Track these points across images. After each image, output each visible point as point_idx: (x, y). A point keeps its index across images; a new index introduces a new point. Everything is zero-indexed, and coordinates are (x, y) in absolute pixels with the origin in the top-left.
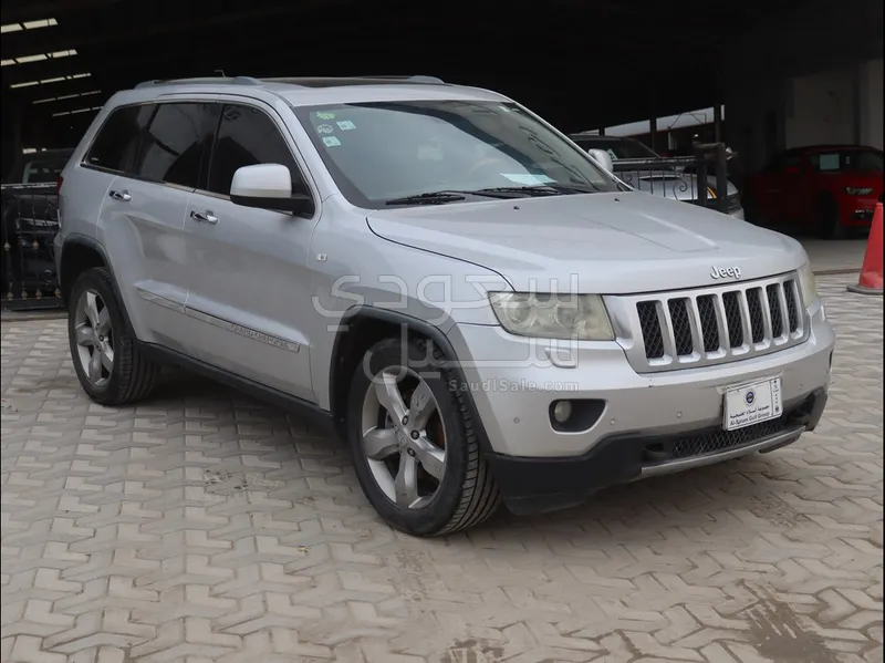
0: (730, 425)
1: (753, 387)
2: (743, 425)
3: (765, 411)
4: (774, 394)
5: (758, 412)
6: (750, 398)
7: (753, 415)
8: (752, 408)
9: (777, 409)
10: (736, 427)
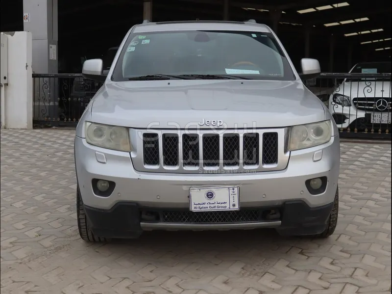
0: (193, 208)
1: (213, 190)
2: (203, 210)
3: (223, 205)
4: (231, 196)
5: (216, 205)
6: (210, 195)
7: (212, 206)
8: (212, 201)
9: (234, 205)
10: (198, 210)
